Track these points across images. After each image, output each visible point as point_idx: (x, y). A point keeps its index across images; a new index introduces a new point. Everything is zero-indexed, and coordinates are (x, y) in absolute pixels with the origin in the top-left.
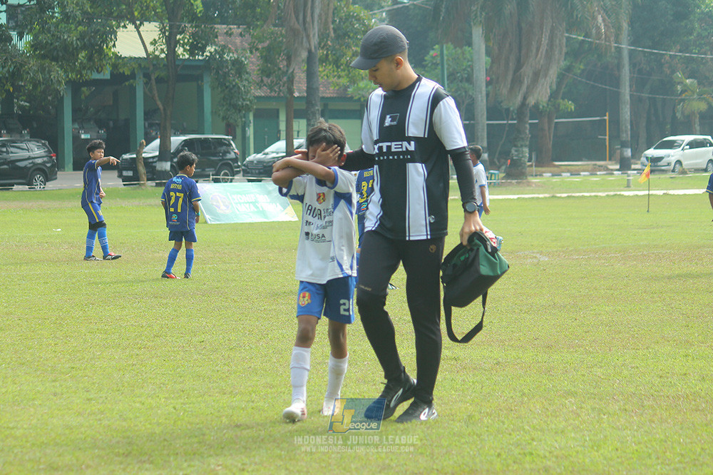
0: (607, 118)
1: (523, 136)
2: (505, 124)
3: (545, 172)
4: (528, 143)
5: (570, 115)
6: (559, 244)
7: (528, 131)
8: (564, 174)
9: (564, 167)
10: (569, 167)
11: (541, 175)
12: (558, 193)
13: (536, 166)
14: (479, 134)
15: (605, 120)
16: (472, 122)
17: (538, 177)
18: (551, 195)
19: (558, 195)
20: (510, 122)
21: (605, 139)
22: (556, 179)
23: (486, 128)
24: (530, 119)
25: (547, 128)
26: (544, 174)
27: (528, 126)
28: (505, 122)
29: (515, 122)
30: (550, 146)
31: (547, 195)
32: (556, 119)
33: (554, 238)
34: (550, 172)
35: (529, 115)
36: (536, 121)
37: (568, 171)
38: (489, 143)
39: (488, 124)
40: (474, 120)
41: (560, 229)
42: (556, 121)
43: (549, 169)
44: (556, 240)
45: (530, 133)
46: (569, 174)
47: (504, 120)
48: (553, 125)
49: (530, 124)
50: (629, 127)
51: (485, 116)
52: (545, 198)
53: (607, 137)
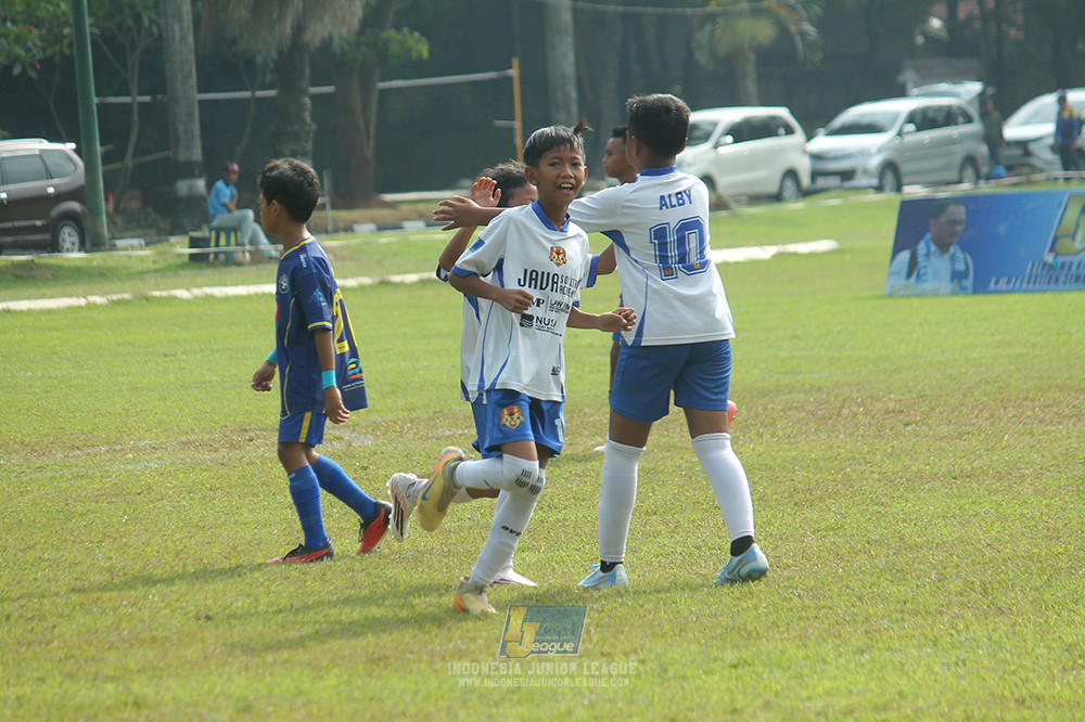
0: (514, 72)
1: (296, 128)
2: (246, 100)
3: (357, 222)
4: (309, 146)
5: (417, 68)
6: (400, 402)
7: (307, 116)
8: (408, 225)
9: (405, 208)
10: (421, 207)
11: (348, 229)
12: (393, 274)
13: (335, 206)
14: (181, 128)
15: (510, 79)
16: (160, 96)
17: (342, 234)
18: (377, 279)
19: (396, 278)
20: (260, 94)
21: (511, 130)
22: (387, 238)
23: (197, 110)
24: (313, 85)
25: (357, 103)
26: (357, 227)
27: (307, 101)
28: (247, 94)
29: (272, 93)
30: (370, 153)
31: (367, 281)
32: (383, 80)
33: (387, 389)
34: (373, 221)
35: (308, 71)
36: (329, 89)
37: (420, 216)
38: (206, 151)
39: (201, 103)
40: (164, 92)
41: (402, 364)
42: (382, 85)
43: (369, 213)
44: (393, 393)
45: (313, 120)
46: (421, 224)
47: (245, 89)
48: (375, 98)
49: (314, 97)
50: (573, 94)
51: (193, 81)
52: (362, 288)
53: (518, 124)
